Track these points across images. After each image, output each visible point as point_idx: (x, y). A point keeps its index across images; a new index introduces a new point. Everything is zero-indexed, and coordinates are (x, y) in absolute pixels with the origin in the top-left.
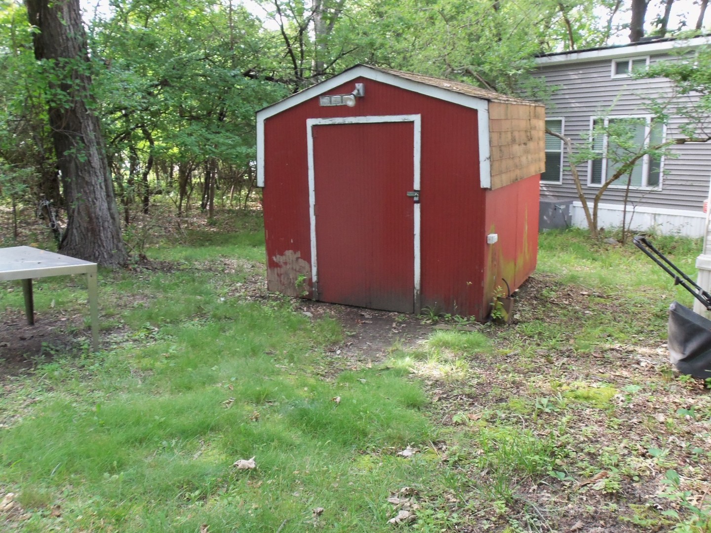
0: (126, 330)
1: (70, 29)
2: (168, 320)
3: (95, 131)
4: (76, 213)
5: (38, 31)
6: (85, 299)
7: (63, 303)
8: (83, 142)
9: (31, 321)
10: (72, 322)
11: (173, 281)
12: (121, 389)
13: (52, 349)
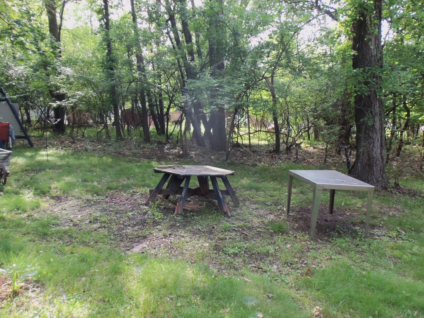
0: (384, 229)
1: (374, 50)
2: (413, 229)
3: (379, 107)
4: (361, 154)
5: (356, 54)
6: (360, 205)
7: (349, 205)
8: (372, 114)
9: (331, 212)
10: (353, 217)
11: (417, 203)
12: (381, 266)
13: (341, 230)
